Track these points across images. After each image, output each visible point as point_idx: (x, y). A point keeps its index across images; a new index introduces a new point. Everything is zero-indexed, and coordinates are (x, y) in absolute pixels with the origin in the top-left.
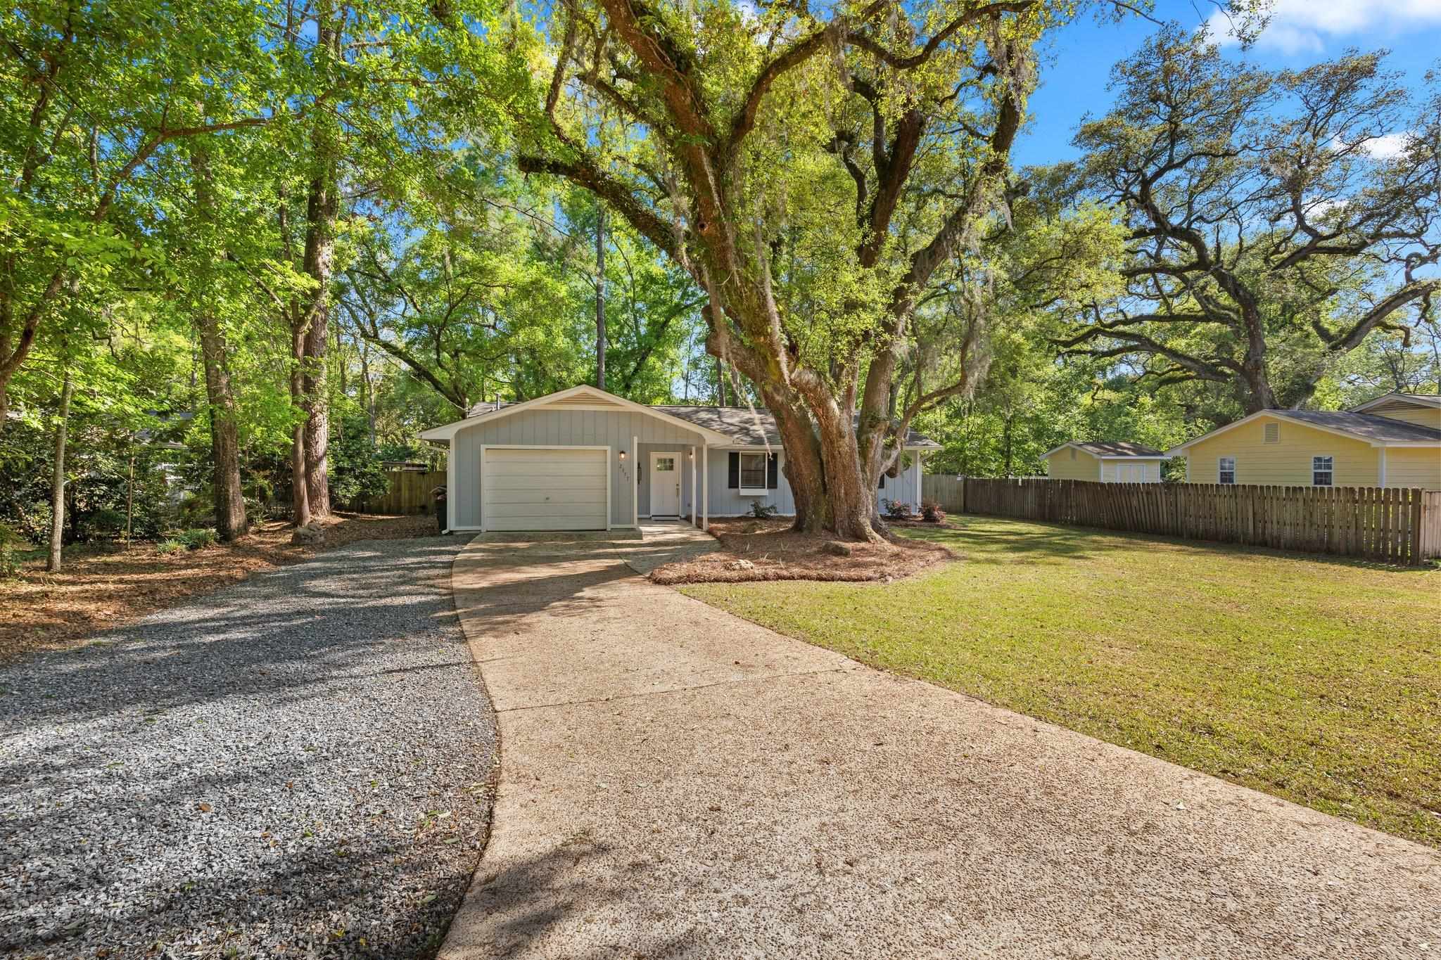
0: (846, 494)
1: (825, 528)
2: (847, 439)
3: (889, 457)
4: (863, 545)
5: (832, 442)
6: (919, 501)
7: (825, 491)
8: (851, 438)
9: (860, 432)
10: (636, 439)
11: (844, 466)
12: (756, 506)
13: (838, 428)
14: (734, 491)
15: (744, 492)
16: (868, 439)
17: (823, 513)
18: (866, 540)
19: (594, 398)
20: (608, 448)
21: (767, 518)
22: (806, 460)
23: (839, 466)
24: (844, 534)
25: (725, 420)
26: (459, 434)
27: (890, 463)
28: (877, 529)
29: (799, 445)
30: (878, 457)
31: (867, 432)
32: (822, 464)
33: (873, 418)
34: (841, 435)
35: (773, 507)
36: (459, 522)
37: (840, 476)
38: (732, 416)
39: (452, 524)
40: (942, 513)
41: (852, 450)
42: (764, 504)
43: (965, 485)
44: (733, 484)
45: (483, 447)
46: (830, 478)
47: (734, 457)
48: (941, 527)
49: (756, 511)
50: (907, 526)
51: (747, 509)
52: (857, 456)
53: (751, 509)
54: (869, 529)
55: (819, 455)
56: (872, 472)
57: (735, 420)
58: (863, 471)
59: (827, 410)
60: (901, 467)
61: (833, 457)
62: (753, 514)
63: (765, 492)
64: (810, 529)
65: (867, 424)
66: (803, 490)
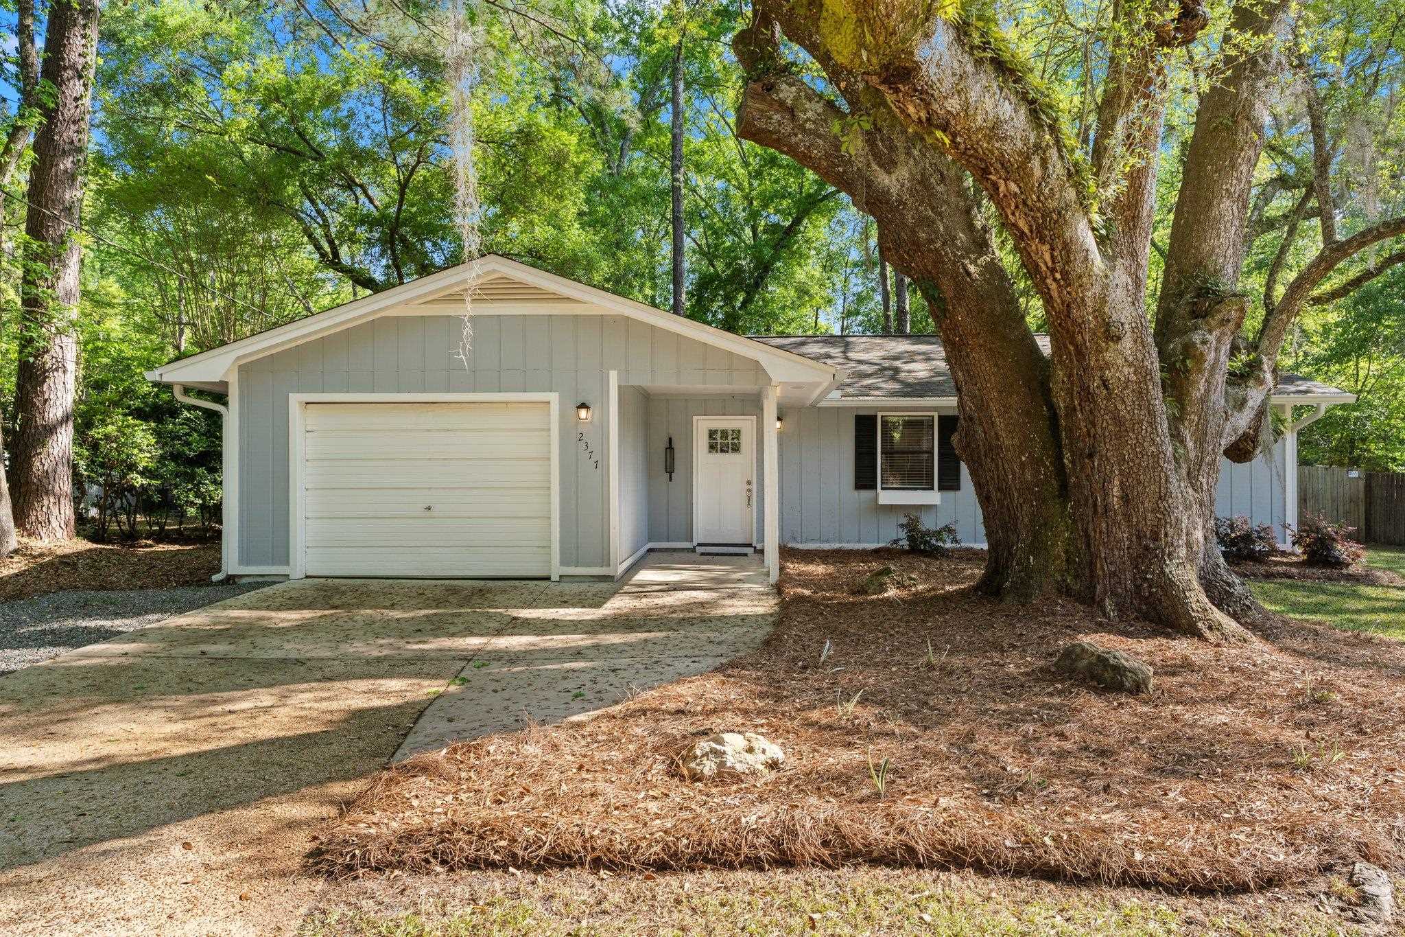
0: (1126, 499)
1: (1065, 591)
2: (1127, 343)
3: (1241, 404)
4: (1181, 647)
5: (1080, 353)
6: (1292, 518)
7: (1064, 491)
8: (1139, 341)
9: (1166, 327)
10: (613, 377)
11: (1118, 421)
12: (911, 527)
13: (1099, 312)
14: (866, 494)
15: (886, 497)
16: (1188, 349)
17: (1059, 550)
18: (1192, 631)
19: (524, 286)
20: (553, 397)
21: (935, 553)
22: (1007, 409)
23: (1105, 423)
24: (1121, 608)
25: (851, 355)
26: (246, 370)
27: (1243, 420)
28: (1221, 597)
29: (987, 367)
30: (1218, 398)
31: (1185, 332)
32: (1054, 418)
33: (1203, 292)
34: (1111, 335)
35: (949, 530)
36: (245, 559)
37: (1107, 448)
38: (866, 350)
39: (231, 562)
40: (1354, 547)
41: (1144, 375)
42: (928, 523)
43: (1368, 488)
44: (865, 479)
45: (295, 399)
46: (1078, 456)
47: (865, 425)
48: (1355, 579)
49: (911, 539)
50: (1269, 576)
51: (891, 533)
52: (1157, 393)
53: (903, 534)
54: (1197, 598)
55: (1046, 392)
56: (1201, 442)
57: (874, 356)
58: (1176, 436)
59: (1067, 250)
60: (1266, 436)
61: (1087, 395)
62: (905, 544)
63: (933, 497)
64: (1023, 594)
65: (1183, 310)
66: (1004, 491)
